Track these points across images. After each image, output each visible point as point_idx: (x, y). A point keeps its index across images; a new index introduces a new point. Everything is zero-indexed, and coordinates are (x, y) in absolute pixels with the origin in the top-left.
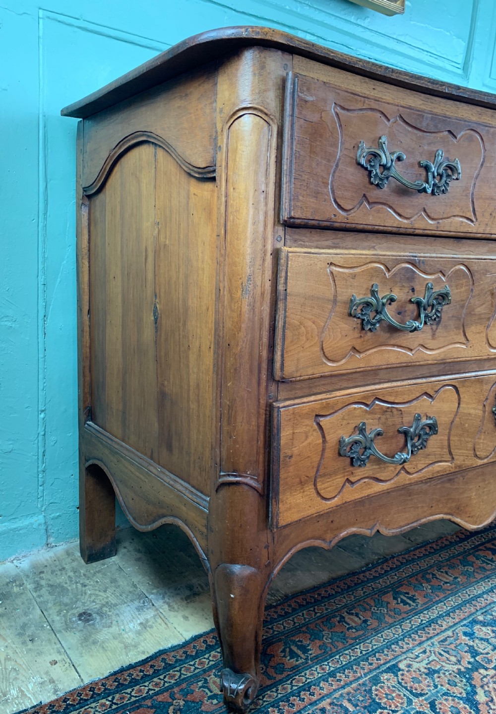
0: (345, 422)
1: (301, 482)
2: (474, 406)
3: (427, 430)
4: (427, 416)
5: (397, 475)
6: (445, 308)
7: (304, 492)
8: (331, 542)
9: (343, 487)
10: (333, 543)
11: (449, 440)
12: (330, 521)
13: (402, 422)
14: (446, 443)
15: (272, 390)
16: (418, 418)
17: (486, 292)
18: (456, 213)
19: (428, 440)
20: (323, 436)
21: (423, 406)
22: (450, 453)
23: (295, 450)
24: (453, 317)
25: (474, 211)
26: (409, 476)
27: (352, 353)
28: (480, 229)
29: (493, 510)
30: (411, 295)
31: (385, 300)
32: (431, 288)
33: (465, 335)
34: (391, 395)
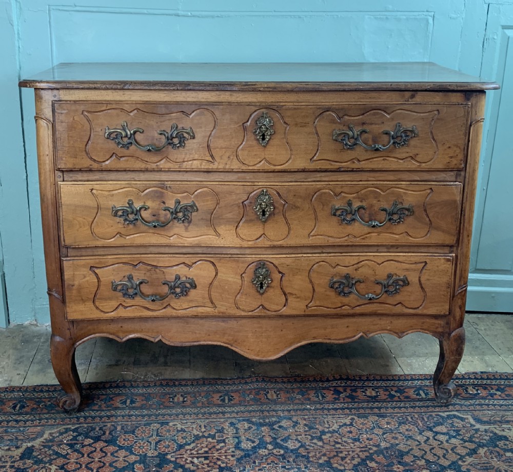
0: (115, 273)
1: (82, 300)
2: (232, 276)
3: (188, 285)
5: (164, 308)
6: (194, 213)
7: (85, 305)
8: (123, 338)
9: (117, 307)
10: (124, 340)
11: (210, 295)
12: (120, 326)
13: (165, 278)
14: (207, 295)
15: (64, 250)
16: (178, 277)
17: (232, 205)
18: (196, 158)
19: (189, 291)
20: (98, 278)
21: (182, 271)
22: (212, 303)
23: (76, 283)
24: (202, 219)
25: (212, 156)
26: (175, 311)
27: (118, 235)
28: (220, 167)
29: (279, 351)
30: (163, 206)
31: (138, 208)
32: (178, 202)
33: (215, 231)
34: (153, 261)
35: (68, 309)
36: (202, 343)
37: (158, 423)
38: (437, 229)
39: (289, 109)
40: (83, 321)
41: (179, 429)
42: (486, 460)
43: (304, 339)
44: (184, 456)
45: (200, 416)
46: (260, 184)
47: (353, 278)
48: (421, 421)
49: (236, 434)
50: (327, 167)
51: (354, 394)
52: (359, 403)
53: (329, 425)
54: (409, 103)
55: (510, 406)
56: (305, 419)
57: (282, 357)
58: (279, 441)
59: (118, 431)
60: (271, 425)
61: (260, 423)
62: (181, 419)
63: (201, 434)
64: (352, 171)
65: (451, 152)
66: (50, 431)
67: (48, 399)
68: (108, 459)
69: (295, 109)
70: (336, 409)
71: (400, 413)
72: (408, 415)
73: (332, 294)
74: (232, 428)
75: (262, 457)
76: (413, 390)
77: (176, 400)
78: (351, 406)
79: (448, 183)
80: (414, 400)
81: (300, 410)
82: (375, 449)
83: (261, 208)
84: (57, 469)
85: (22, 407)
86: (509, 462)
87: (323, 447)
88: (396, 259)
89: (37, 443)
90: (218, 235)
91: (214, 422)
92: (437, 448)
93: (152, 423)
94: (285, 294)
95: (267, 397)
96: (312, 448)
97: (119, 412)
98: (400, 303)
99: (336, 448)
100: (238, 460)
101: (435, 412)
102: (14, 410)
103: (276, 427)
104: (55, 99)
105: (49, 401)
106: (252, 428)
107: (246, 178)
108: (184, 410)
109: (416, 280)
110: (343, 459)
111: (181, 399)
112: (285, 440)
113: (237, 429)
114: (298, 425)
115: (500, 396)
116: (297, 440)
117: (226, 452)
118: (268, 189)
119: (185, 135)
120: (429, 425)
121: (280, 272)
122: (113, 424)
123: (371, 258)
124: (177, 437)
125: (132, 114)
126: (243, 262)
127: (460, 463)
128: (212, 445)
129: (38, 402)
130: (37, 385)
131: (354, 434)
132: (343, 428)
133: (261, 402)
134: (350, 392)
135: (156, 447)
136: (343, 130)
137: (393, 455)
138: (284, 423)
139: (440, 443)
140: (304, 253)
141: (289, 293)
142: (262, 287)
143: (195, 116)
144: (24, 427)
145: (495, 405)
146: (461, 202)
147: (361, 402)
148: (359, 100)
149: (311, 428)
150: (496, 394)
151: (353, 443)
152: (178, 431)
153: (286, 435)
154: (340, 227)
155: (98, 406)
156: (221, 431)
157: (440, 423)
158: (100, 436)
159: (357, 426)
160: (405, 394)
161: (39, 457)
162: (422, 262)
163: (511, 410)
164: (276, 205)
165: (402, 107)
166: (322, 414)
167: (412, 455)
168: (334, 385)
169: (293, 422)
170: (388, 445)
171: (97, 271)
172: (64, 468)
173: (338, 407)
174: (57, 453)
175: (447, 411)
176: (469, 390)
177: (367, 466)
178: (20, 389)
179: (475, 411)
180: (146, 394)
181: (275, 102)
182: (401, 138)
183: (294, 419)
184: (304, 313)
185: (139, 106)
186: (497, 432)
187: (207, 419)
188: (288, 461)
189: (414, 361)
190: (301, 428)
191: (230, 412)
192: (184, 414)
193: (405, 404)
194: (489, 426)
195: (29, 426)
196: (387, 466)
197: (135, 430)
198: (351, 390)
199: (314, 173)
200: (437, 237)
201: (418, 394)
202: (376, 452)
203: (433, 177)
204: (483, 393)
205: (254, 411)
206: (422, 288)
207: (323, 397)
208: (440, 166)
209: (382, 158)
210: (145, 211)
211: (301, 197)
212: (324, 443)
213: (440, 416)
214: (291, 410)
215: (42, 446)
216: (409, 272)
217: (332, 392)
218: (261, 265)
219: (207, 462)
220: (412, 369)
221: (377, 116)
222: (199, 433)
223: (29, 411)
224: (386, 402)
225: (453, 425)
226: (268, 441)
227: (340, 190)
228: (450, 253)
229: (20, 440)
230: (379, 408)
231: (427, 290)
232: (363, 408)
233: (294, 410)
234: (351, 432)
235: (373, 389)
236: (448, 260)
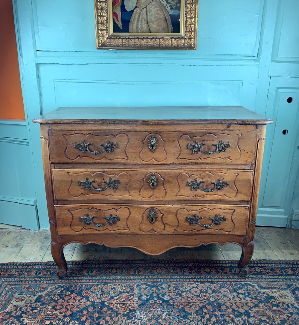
0: (80, 213)
1: (65, 225)
2: (138, 215)
3: (116, 219)
4: (115, 215)
5: (105, 230)
6: (118, 184)
7: (66, 228)
8: (86, 243)
9: (82, 229)
10: (86, 244)
12: (84, 237)
13: (105, 215)
14: (126, 224)
15: (56, 202)
16: (111, 215)
17: (138, 180)
18: (119, 158)
19: (116, 222)
20: (72, 215)
21: (113, 212)
22: (128, 227)
23: (62, 217)
24: (123, 187)
25: (127, 157)
26: (110, 231)
27: (82, 195)
28: (131, 162)
29: (161, 251)
30: (103, 181)
31: (91, 182)
32: (111, 179)
33: (129, 193)
34: (99, 207)
35: (58, 230)
36: (124, 246)
37: (103, 284)
38: (241, 193)
39: (166, 134)
40: (65, 235)
41: (112, 288)
42: (263, 310)
43: (174, 245)
44: (113, 303)
45: (123, 281)
46: (151, 170)
47: (198, 217)
48: (232, 287)
49: (140, 291)
50: (184, 162)
51: (199, 270)
52: (201, 275)
53: (186, 287)
54: (227, 130)
55: (277, 279)
56: (174, 284)
57: (163, 254)
58: (160, 296)
59: (83, 288)
60: (157, 287)
61: (152, 285)
62: (114, 282)
63: (123, 291)
64: (197, 164)
65: (248, 155)
66: (51, 287)
67: (53, 269)
68: (77, 303)
69: (168, 133)
70: (190, 279)
71: (221, 282)
72: (225, 283)
73: (187, 224)
74: (138, 288)
75: (151, 305)
76: (229, 269)
77: (112, 272)
78: (197, 277)
79: (246, 170)
80: (229, 275)
81: (172, 279)
82: (207, 302)
83: (152, 182)
84: (51, 308)
85: (40, 273)
86: (275, 312)
87: (181, 300)
88: (220, 208)
89: (44, 294)
90: (131, 195)
91: (130, 284)
92: (238, 302)
93: (99, 284)
94: (164, 224)
95: (156, 271)
96: (176, 300)
97: (85, 278)
98: (222, 229)
99: (188, 301)
100: (139, 306)
101: (239, 281)
102: (36, 275)
103: (159, 288)
104: (50, 128)
105: (53, 271)
106: (148, 288)
107: (144, 167)
108: (116, 277)
109: (230, 218)
110: (191, 307)
111: (115, 271)
112: (163, 295)
113: (140, 288)
114: (171, 287)
115: (272, 273)
116: (169, 295)
117: (133, 301)
118: (155, 173)
119: (114, 146)
120: (235, 288)
121: (161, 213)
122: (81, 284)
123: (207, 207)
124: (111, 292)
125: (87, 136)
126: (143, 208)
127: (250, 311)
128: (128, 297)
129: (47, 271)
130: (48, 262)
131: (197, 293)
132: (192, 289)
133: (153, 274)
134: (197, 269)
135: (100, 297)
136: (193, 144)
137: (216, 305)
138: (164, 286)
139: (240, 299)
140: (174, 204)
141: (166, 223)
142: (152, 220)
143: (118, 137)
144: (39, 284)
145: (269, 278)
146: (253, 180)
147: (203, 275)
148: (201, 129)
149: (176, 289)
150: (270, 272)
151: (196, 298)
152: (112, 289)
153: (164, 292)
154: (191, 191)
155: (75, 274)
156: (132, 289)
157: (241, 288)
158: (74, 291)
159: (199, 289)
160: (225, 271)
161: (44, 301)
162: (233, 209)
163: (277, 282)
164: (159, 180)
165: (223, 132)
166: (183, 281)
167: (225, 305)
168: (190, 265)
169: (168, 285)
170: (214, 300)
171: (72, 212)
172: (55, 308)
173: (191, 278)
174: (52, 300)
175: (245, 281)
176: (256, 269)
177: (203, 311)
178: (40, 263)
179: (259, 281)
180: (99, 268)
181: (159, 130)
182: (223, 148)
183: (169, 284)
184: (173, 233)
185: (90, 132)
186: (269, 294)
187: (126, 282)
188: (164, 307)
189: (230, 252)
190: (172, 289)
191: (138, 279)
192: (116, 280)
193: (224, 277)
194: (266, 290)
195: (41, 284)
196: (212, 311)
197: (91, 287)
198: (198, 268)
199: (178, 165)
200: (240, 197)
201: (231, 271)
202: (207, 304)
203: (239, 167)
204: (263, 271)
205: (149, 279)
206: (233, 221)
207: (184, 272)
208: (242, 162)
209: (213, 158)
210: (95, 183)
211: (171, 177)
212: (182, 298)
213: (241, 284)
214: (168, 278)
215: (46, 295)
216: (226, 214)
217: (189, 269)
218: (152, 210)
219: (124, 306)
220: (229, 257)
221: (210, 137)
222: (122, 290)
223: (43, 275)
224: (215, 275)
225: (247, 289)
226: (155, 296)
227: (192, 173)
228: (247, 205)
229: (36, 291)
230: (211, 279)
231: (235, 223)
232: (203, 278)
233: (169, 278)
234: (196, 292)
235: (209, 268)
236: (246, 208)
